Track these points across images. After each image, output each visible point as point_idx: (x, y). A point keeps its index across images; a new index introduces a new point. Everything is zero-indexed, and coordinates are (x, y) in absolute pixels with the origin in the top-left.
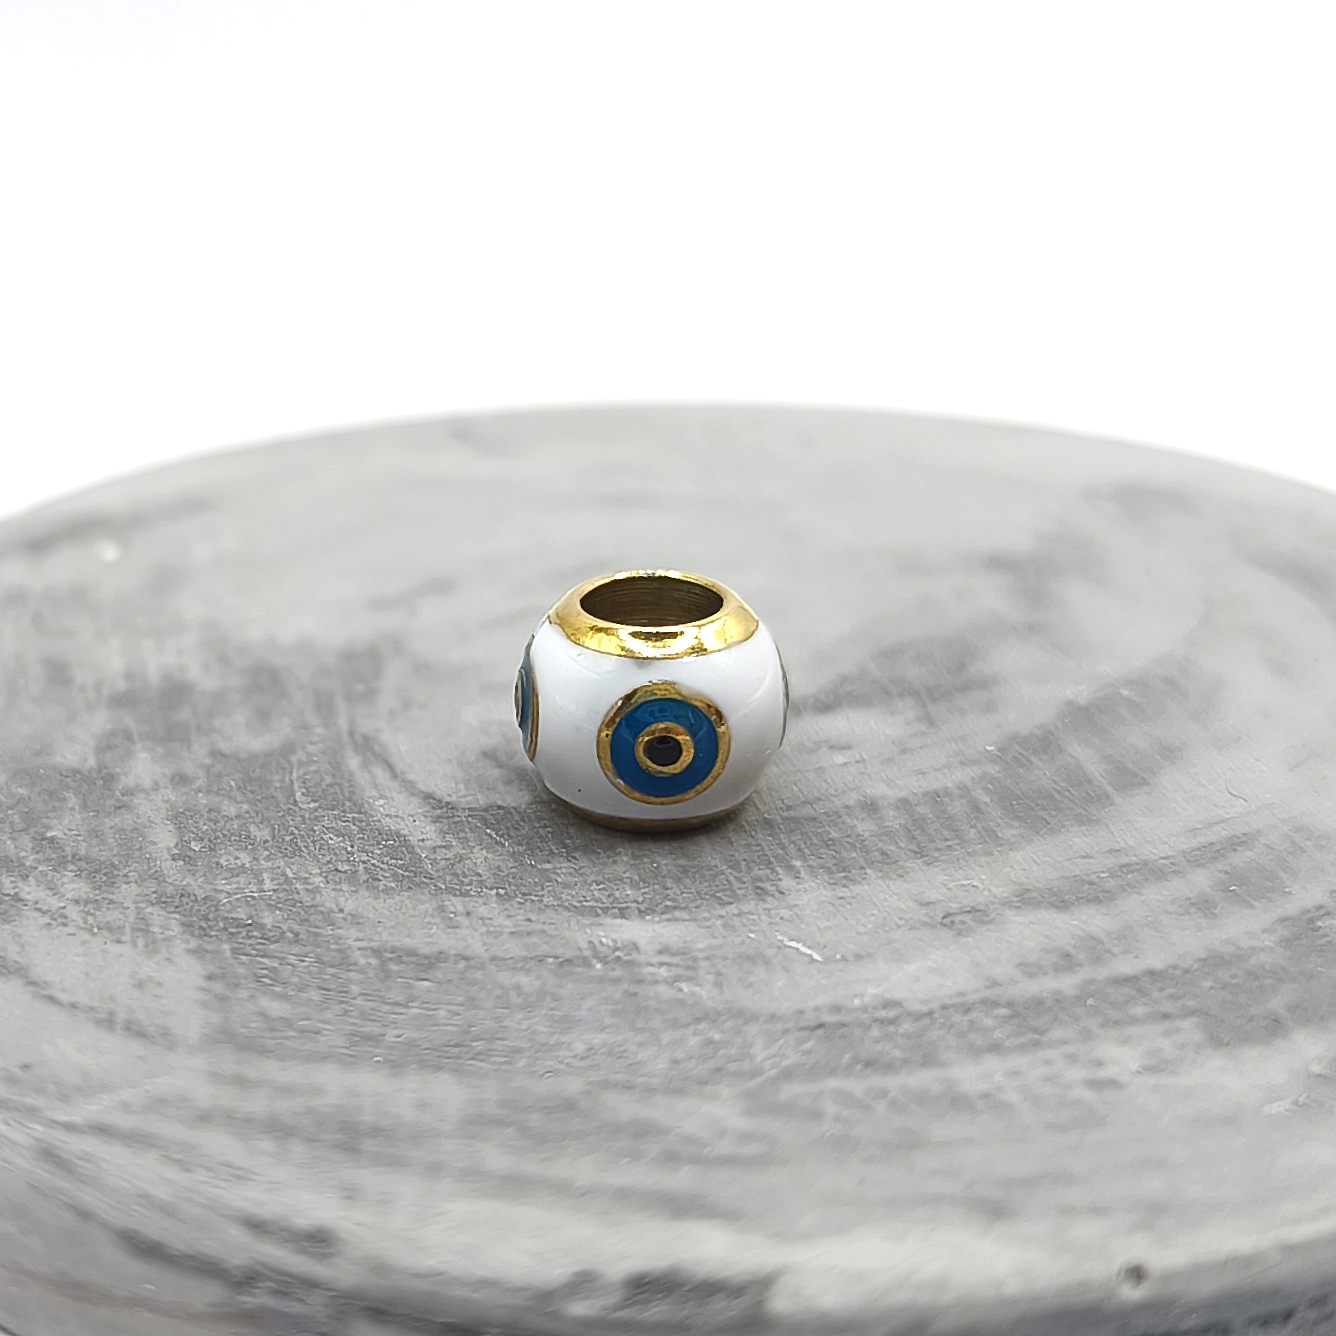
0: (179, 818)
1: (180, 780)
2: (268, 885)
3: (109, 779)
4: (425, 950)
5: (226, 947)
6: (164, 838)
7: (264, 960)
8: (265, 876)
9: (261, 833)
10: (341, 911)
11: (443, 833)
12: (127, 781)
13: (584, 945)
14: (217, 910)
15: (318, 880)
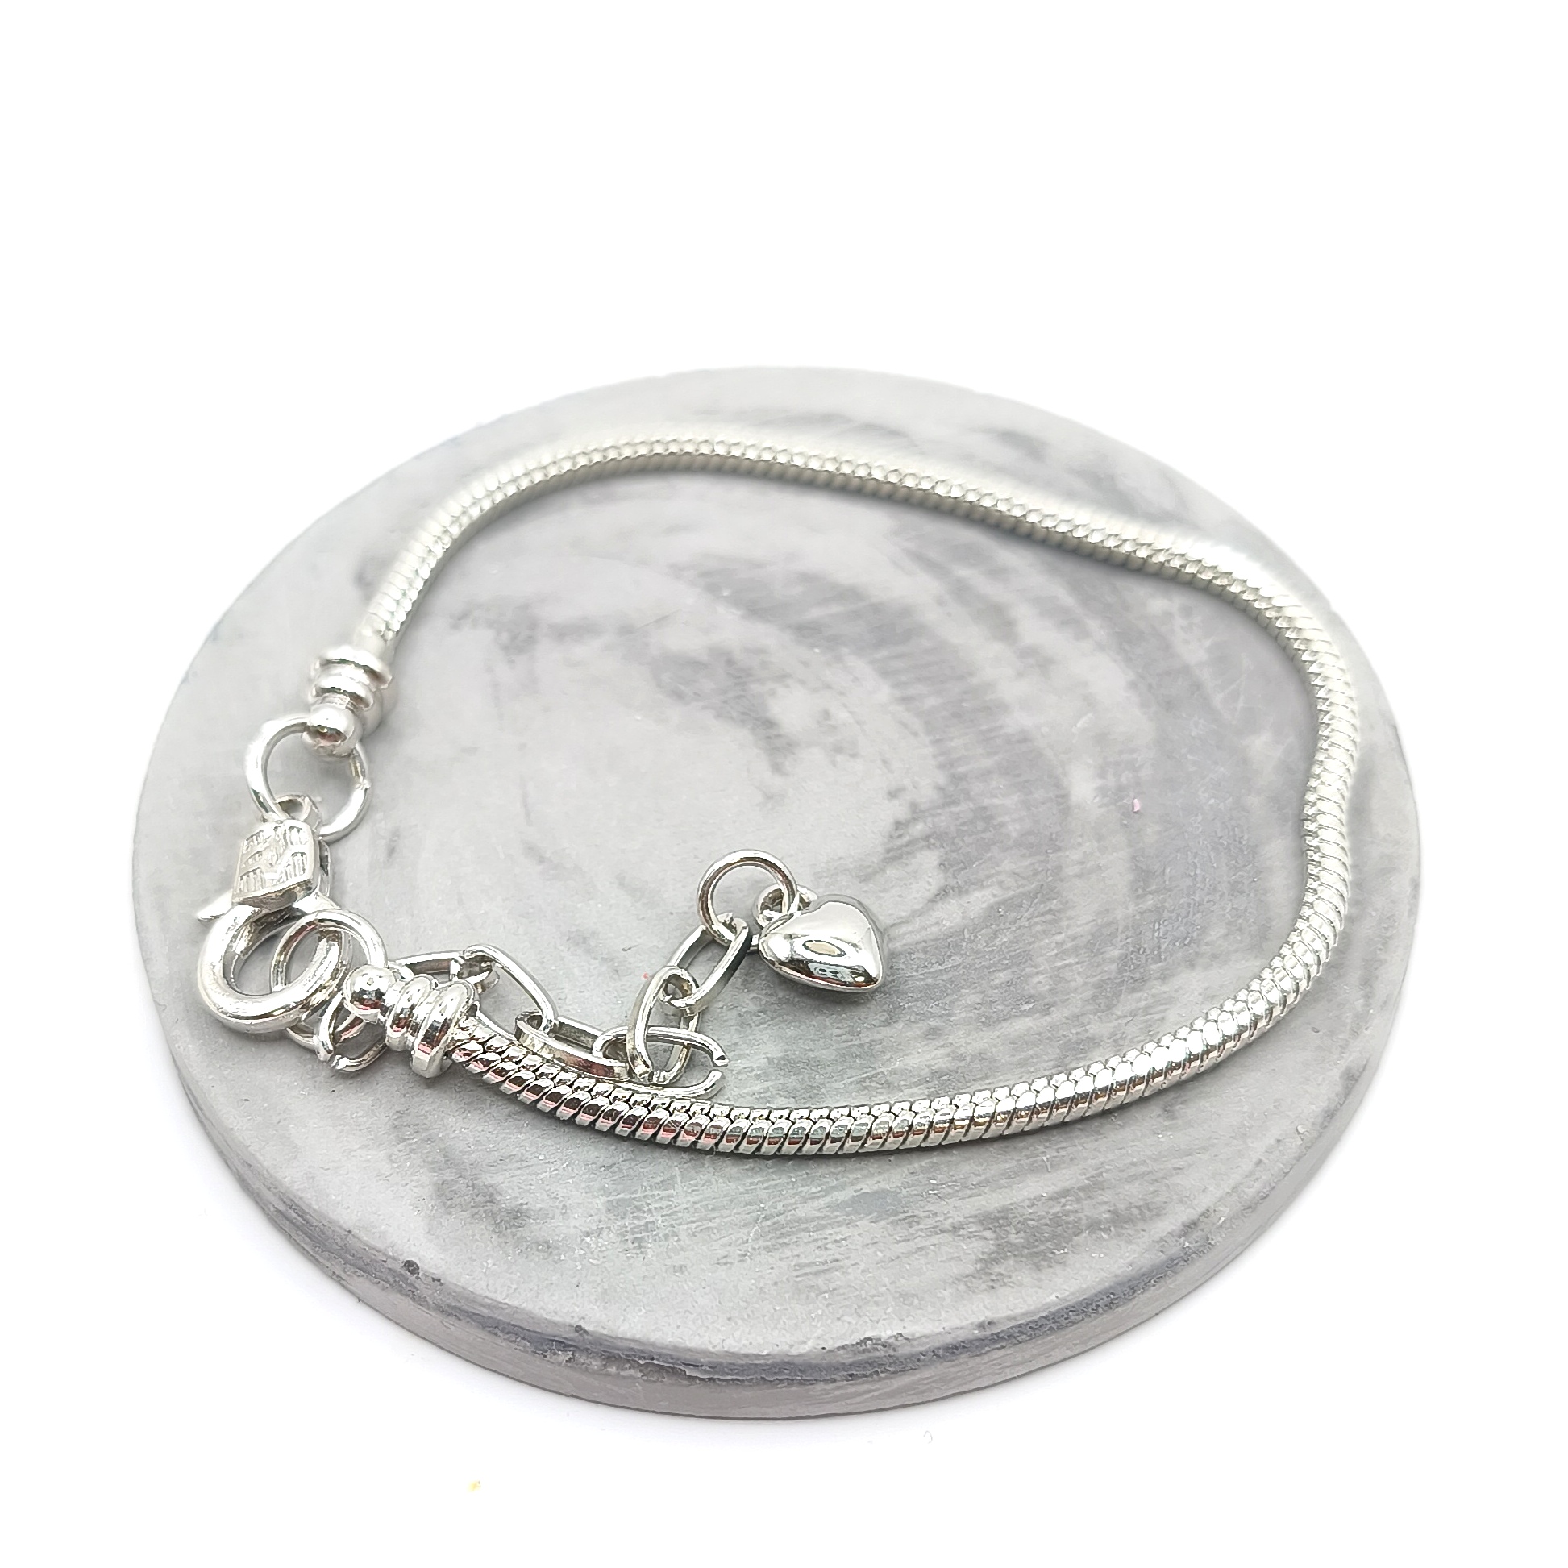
0: (989, 1022)
1: (933, 1033)
2: (1071, 960)
3: (937, 1074)
4: (1131, 877)
5: (1154, 967)
6: (1021, 1026)
7: (1164, 947)
8: (1059, 964)
9: (1003, 976)
10: (1094, 921)
11: (982, 887)
12: (943, 1063)
13: (1103, 810)
14: (1109, 979)
15: (1059, 938)
